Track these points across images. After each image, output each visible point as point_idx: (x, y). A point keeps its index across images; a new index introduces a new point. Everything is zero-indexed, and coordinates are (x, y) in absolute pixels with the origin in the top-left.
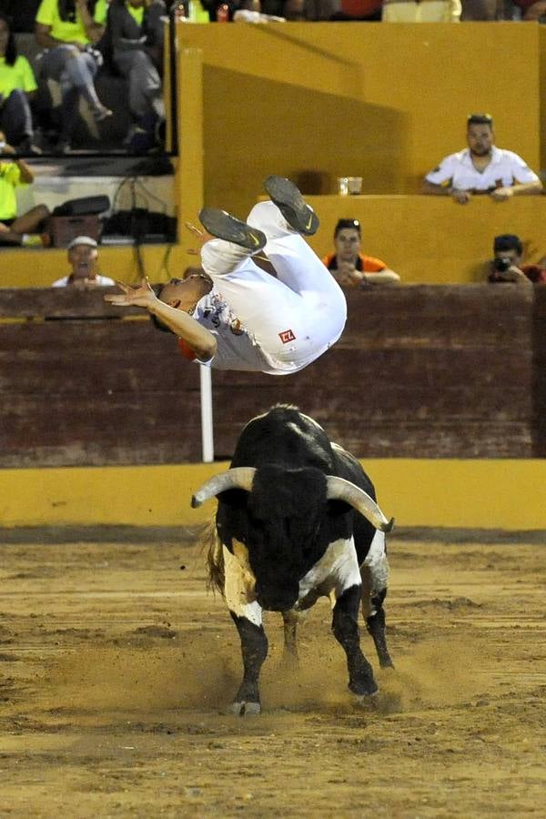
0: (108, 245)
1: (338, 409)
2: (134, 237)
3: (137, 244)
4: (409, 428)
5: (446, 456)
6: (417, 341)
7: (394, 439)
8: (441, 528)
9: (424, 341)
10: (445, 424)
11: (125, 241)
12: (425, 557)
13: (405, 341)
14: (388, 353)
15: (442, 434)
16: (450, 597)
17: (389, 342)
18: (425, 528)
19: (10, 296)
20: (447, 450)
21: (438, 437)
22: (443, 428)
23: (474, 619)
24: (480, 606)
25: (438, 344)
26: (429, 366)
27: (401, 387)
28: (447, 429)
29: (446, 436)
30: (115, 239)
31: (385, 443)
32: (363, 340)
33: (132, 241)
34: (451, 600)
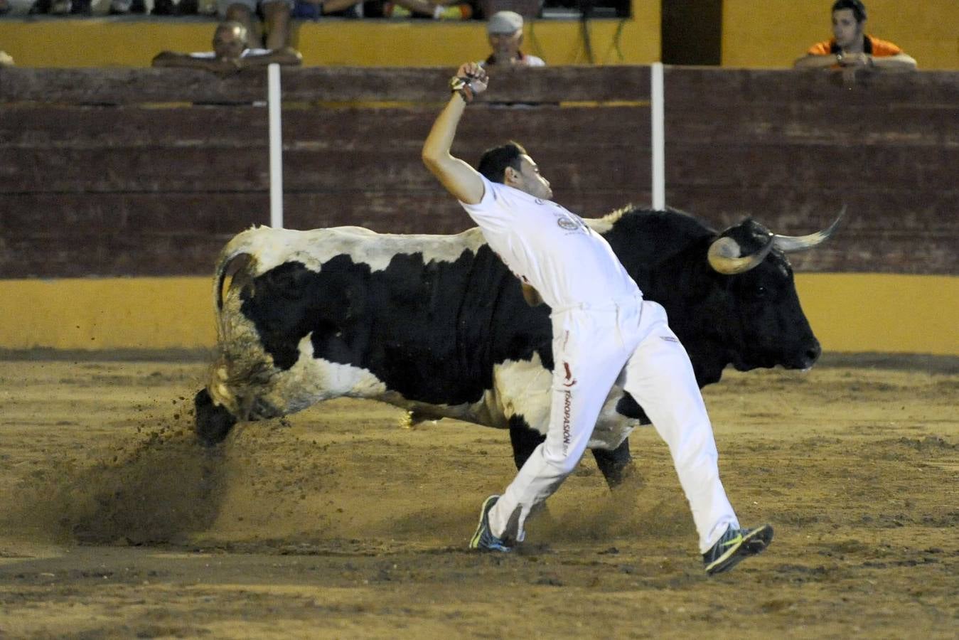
0: (550, 19)
1: (811, 215)
2: (581, 11)
3: (584, 19)
4: (894, 239)
5: (938, 272)
6: (904, 136)
7: (877, 251)
8: (929, 356)
9: (914, 137)
10: (935, 234)
11: (570, 15)
12: (905, 388)
13: (891, 136)
14: (873, 150)
15: (933, 246)
16: (922, 435)
17: (872, 138)
18: (911, 355)
19: (433, 77)
20: (937, 265)
21: (927, 250)
22: (934, 239)
23: (944, 461)
24: (954, 447)
25: (931, 140)
26: (920, 167)
27: (886, 190)
28: (938, 241)
29: (938, 247)
30: (558, 12)
31: (866, 255)
32: (843, 135)
33: (577, 15)
34: (922, 439)
